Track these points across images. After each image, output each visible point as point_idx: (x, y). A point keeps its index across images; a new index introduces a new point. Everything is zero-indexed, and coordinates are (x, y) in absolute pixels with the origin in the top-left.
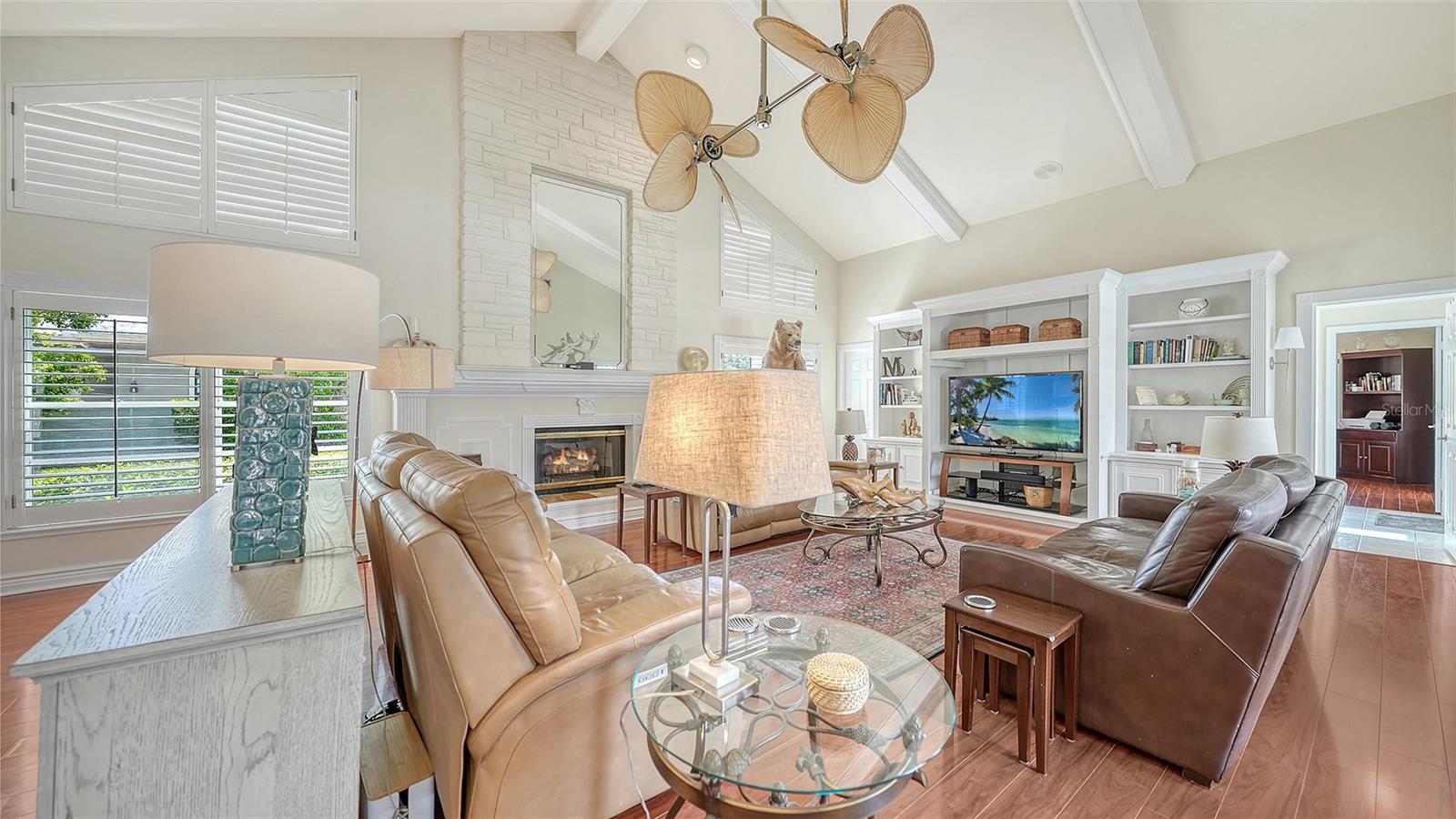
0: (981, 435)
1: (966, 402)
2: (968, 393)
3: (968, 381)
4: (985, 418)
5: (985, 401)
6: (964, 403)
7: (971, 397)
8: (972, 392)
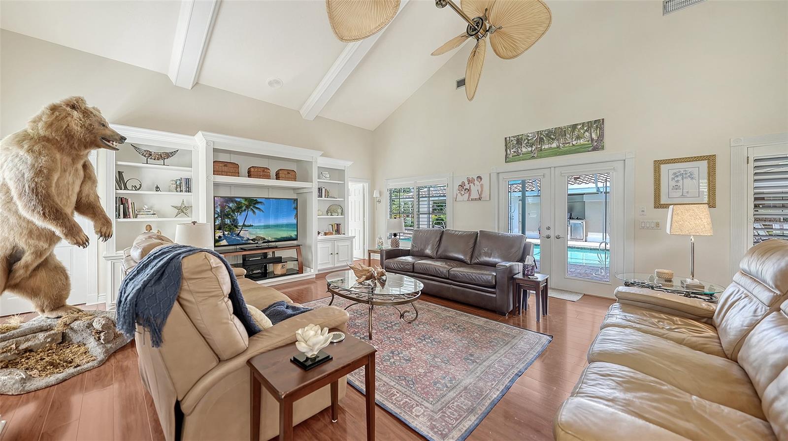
0: (241, 237)
1: (230, 214)
2: (230, 208)
3: (231, 199)
4: (244, 225)
5: (244, 214)
6: (227, 215)
7: (233, 211)
8: (233, 208)
